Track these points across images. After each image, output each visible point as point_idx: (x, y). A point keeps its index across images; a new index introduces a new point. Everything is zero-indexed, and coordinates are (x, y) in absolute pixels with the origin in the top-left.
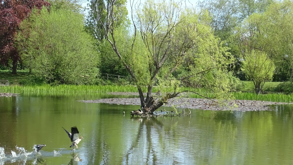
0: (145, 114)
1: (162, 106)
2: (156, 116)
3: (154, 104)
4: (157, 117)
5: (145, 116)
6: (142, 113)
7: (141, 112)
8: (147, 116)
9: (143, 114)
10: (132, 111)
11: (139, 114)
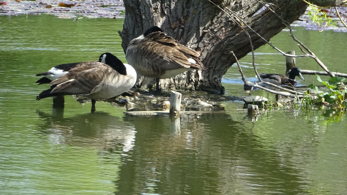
0: (158, 92)
1: (296, 24)
2: (247, 104)
3: (227, 13)
4: (251, 113)
5: (155, 107)
6: (133, 82)
7: (122, 71)
8: (173, 109)
9: (137, 88)
10: (53, 70)
11: (106, 89)
